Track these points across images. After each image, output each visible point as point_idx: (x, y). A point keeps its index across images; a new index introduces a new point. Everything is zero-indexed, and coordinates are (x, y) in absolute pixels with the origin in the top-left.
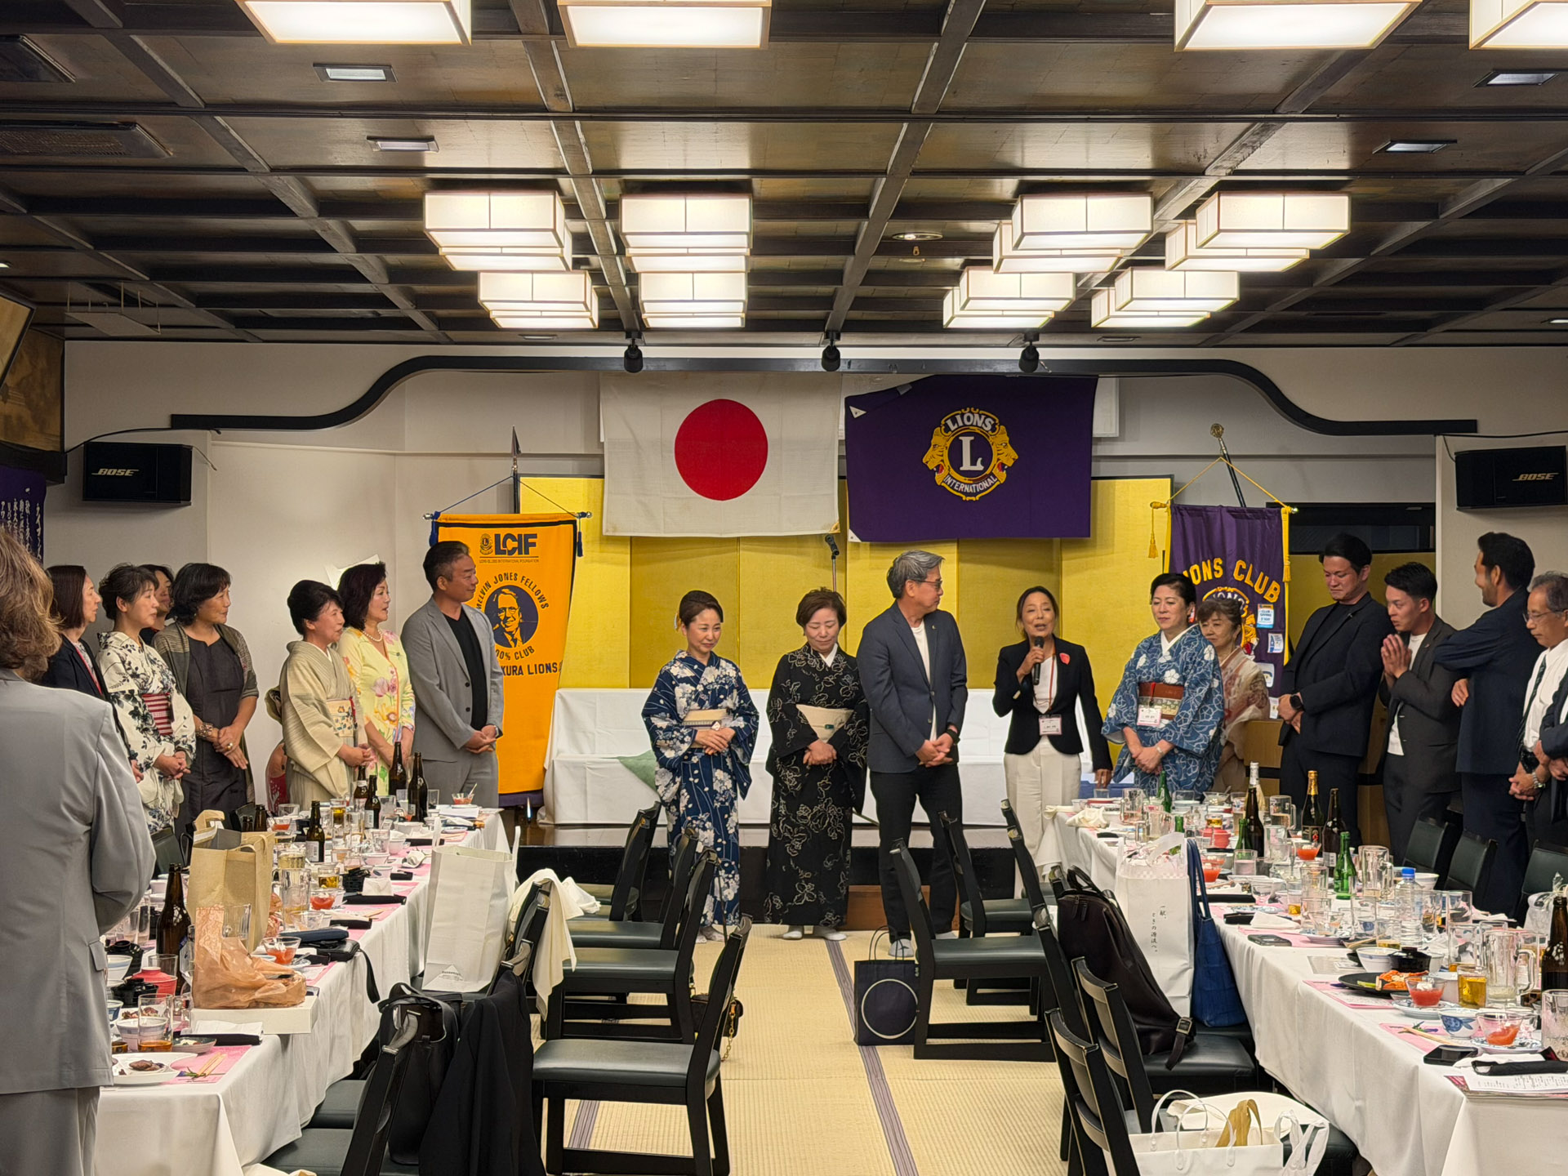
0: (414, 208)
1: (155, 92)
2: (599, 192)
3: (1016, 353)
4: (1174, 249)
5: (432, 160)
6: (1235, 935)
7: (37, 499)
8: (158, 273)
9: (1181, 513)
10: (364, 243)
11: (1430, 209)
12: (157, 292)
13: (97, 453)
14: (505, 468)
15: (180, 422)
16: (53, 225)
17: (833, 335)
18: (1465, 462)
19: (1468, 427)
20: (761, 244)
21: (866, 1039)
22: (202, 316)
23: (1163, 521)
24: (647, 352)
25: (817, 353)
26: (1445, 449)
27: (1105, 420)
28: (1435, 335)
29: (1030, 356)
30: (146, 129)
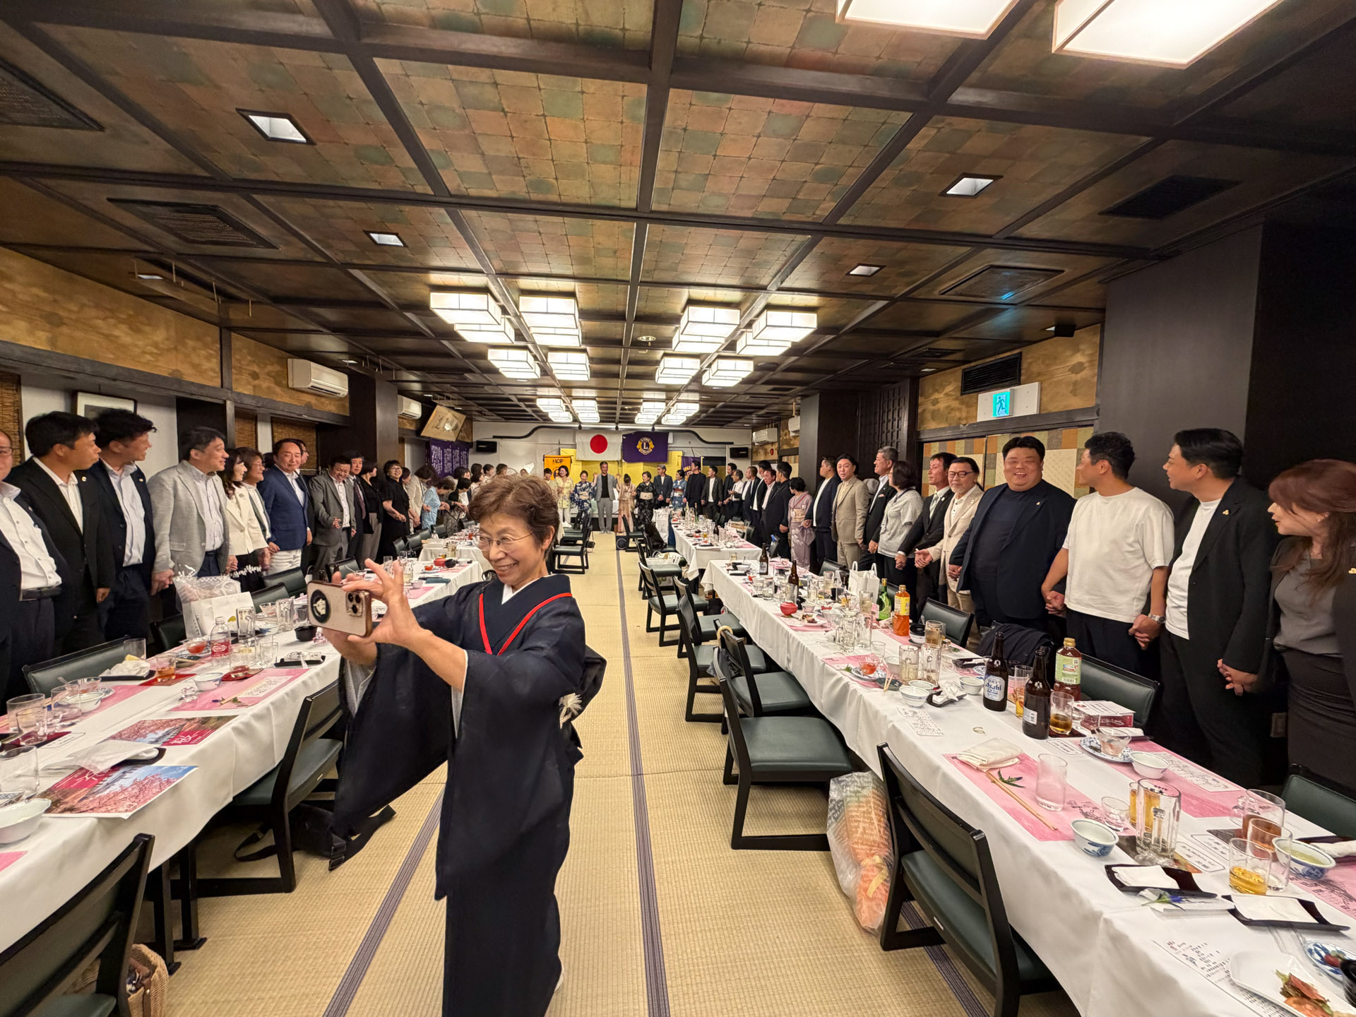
0: (533, 400)
1: (488, 382)
2: (567, 400)
3: (651, 428)
4: (672, 411)
5: (538, 393)
6: (675, 529)
7: (468, 451)
8: (490, 410)
9: (683, 457)
10: (527, 406)
11: (714, 406)
12: (490, 413)
13: (479, 443)
14: (557, 447)
15: (494, 437)
16: (470, 402)
17: (617, 424)
18: (732, 450)
19: (732, 443)
20: (599, 408)
21: (618, 549)
22: (499, 418)
23: (680, 460)
24: (582, 426)
25: (614, 427)
26: (728, 447)
27: (670, 440)
28: (733, 424)
29: (653, 429)
30: (486, 388)
